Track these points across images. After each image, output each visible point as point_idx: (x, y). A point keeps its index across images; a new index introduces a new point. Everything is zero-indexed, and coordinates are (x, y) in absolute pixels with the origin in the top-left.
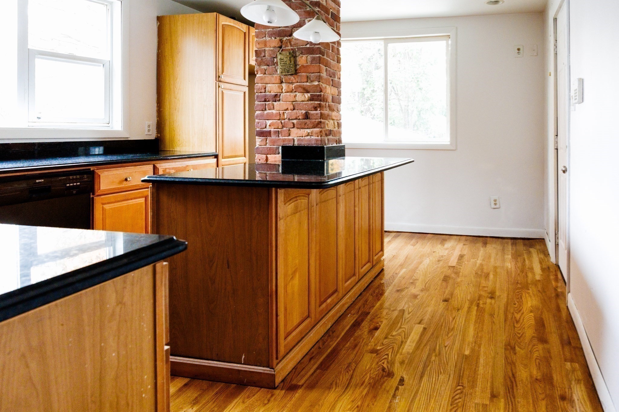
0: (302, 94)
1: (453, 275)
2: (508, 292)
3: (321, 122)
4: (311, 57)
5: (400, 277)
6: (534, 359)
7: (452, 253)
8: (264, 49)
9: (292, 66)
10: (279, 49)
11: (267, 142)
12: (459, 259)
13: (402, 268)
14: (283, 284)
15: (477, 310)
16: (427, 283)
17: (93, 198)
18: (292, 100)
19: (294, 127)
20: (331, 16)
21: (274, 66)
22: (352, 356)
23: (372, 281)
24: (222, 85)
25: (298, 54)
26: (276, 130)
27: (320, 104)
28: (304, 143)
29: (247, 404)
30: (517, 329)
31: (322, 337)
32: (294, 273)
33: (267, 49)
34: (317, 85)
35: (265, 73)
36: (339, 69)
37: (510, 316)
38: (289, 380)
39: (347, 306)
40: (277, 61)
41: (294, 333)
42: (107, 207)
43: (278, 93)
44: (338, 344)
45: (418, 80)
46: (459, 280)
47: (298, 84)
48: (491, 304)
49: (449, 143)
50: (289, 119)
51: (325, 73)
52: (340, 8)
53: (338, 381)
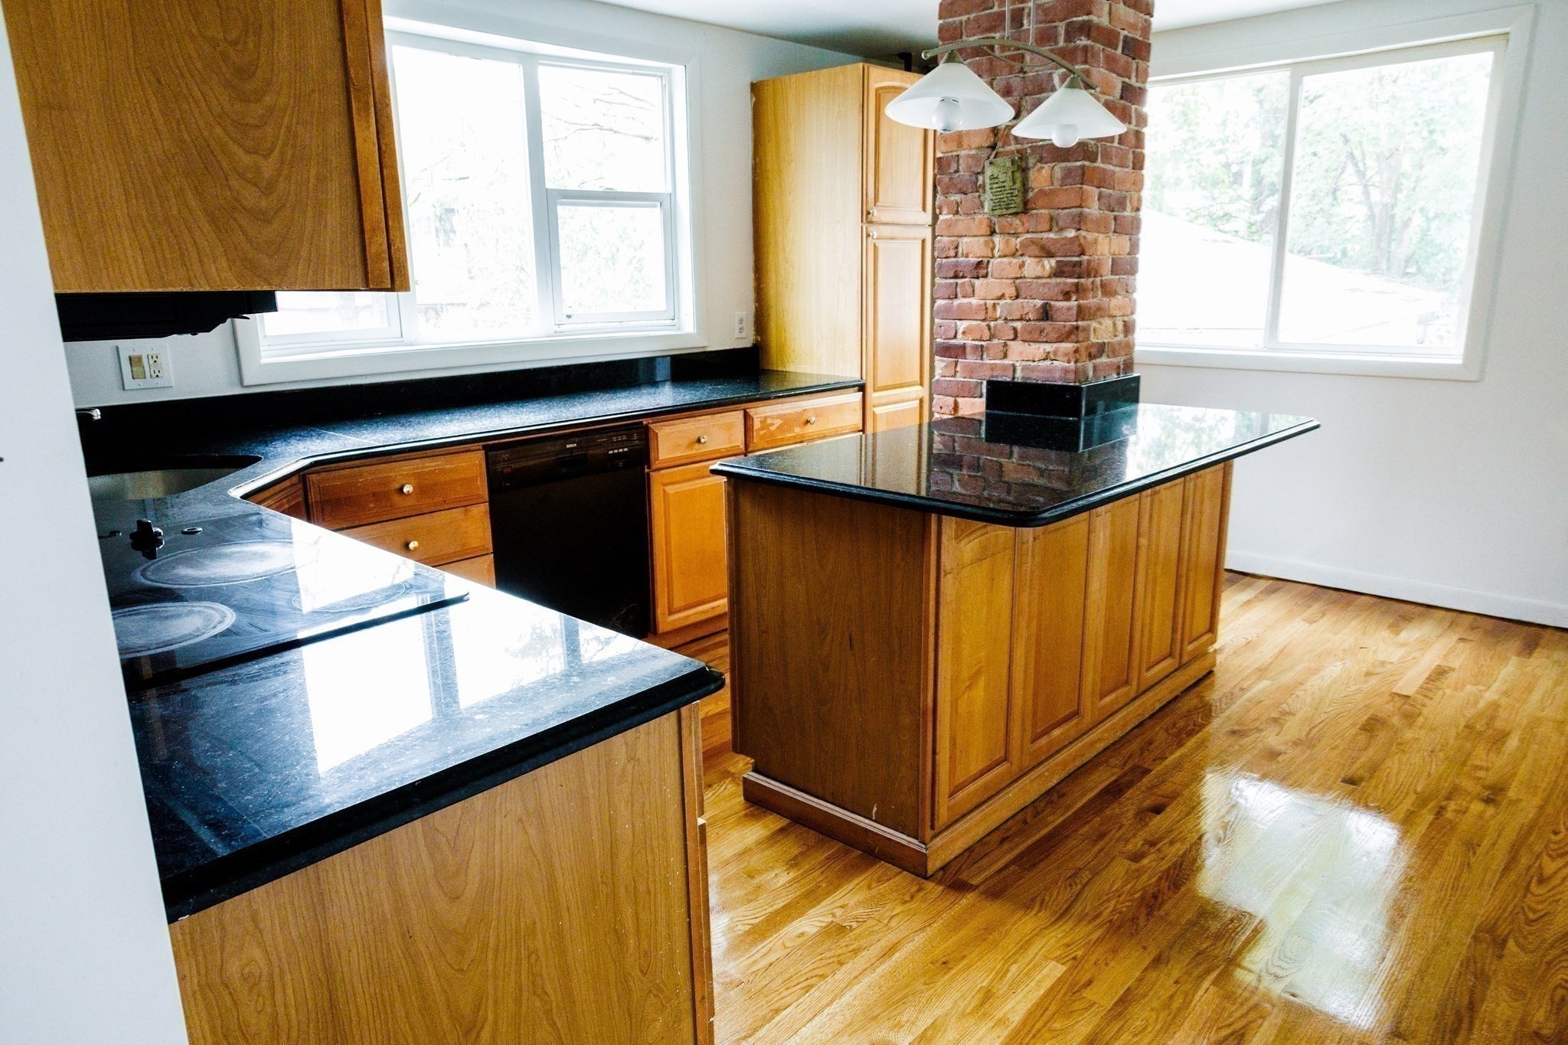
0: (1037, 260)
1: (1395, 720)
2: (1549, 797)
3: (1077, 328)
4: (1063, 169)
5: (1249, 700)
6: (1551, 986)
7: (1414, 658)
8: (955, 153)
9: (1016, 193)
10: (989, 150)
11: (958, 369)
12: (1430, 679)
13: (1260, 679)
14: (948, 698)
15: (1431, 824)
16: (1314, 727)
17: (648, 474)
18: (1014, 276)
19: (1015, 339)
20: (1123, 48)
21: (977, 194)
22: (1090, 856)
23: (1176, 698)
24: (875, 231)
25: (1031, 161)
26: (977, 343)
27: (1077, 285)
28: (1037, 377)
29: (874, 892)
30: (1533, 899)
31: (1034, 802)
32: (974, 678)
33: (962, 153)
34: (1071, 239)
35: (957, 213)
36: (1138, 185)
37: (1524, 860)
38: (952, 870)
39: (1101, 746)
40: (984, 181)
41: (972, 788)
42: (670, 489)
43: (983, 257)
44: (1064, 825)
45: (1432, 127)
46: (1409, 735)
47: (1029, 236)
48: (1480, 816)
49: (1460, 362)
50: (1006, 319)
51: (1096, 204)
52: (1152, 19)
53: (1047, 898)
